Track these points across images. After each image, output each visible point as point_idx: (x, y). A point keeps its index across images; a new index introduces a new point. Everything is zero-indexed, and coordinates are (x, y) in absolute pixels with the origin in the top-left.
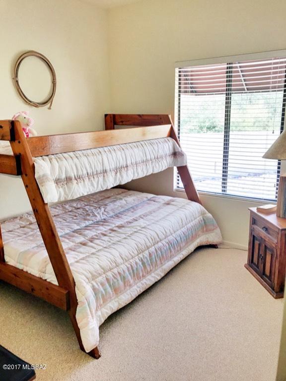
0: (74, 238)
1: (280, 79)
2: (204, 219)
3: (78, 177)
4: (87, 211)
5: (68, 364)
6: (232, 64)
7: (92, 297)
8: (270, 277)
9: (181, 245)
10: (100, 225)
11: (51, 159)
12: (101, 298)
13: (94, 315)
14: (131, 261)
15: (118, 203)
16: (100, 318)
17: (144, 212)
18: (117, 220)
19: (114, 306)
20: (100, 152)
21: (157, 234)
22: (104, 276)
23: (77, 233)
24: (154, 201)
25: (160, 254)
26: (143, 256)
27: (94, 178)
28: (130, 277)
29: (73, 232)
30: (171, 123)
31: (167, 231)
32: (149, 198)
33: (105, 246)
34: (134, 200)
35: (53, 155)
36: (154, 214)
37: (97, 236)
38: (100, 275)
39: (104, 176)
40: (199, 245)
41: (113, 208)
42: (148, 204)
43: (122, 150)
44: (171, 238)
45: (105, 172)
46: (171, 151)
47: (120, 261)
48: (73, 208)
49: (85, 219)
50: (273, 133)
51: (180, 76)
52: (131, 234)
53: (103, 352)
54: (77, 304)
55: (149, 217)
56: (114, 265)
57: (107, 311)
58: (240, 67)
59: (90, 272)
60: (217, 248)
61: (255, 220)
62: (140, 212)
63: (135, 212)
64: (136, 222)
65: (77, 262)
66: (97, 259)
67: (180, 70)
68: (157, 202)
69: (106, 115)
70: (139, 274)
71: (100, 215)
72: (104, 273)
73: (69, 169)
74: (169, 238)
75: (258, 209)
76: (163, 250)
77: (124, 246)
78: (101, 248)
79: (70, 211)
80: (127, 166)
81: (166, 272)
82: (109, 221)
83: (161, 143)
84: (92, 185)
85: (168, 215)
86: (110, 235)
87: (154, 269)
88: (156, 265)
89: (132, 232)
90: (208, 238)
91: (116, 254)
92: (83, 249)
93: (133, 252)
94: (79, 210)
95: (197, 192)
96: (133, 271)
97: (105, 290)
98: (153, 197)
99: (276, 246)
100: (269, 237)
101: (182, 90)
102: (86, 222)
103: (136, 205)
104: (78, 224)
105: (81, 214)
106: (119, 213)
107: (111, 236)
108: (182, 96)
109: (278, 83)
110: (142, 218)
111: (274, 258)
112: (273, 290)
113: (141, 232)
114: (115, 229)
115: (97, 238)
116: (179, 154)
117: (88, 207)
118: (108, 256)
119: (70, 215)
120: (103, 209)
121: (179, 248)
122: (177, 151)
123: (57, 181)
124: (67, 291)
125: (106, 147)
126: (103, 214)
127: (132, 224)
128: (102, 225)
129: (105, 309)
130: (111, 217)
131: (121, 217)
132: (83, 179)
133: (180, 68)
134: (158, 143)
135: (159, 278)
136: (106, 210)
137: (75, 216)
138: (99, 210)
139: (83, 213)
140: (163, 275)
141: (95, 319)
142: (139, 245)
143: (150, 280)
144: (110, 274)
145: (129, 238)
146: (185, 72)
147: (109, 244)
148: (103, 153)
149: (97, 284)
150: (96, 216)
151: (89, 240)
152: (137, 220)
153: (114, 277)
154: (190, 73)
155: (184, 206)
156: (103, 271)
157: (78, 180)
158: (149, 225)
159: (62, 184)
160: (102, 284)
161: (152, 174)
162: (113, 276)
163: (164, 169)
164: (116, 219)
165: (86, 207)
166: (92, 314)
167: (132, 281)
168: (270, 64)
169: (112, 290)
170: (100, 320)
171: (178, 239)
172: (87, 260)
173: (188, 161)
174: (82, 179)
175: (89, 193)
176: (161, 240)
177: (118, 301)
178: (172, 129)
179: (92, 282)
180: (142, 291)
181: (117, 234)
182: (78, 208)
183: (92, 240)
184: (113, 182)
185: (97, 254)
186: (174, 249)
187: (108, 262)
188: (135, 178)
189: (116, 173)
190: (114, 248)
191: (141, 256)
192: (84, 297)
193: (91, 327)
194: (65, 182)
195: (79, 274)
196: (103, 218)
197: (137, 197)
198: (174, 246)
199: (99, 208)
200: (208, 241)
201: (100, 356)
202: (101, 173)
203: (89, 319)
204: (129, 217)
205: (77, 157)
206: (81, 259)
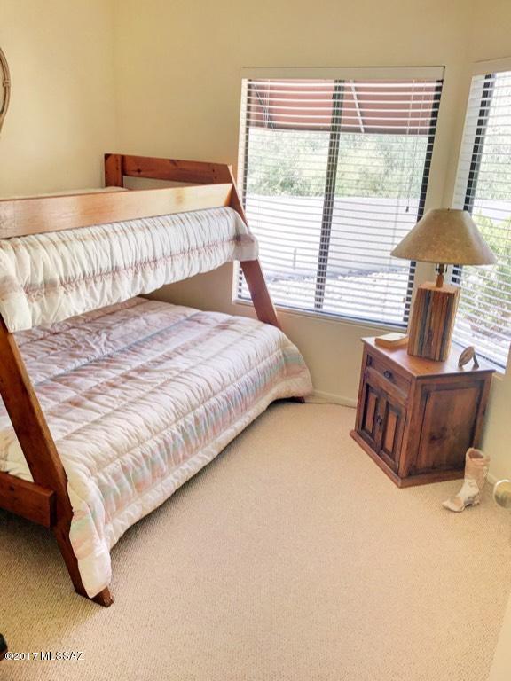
0: (55, 392)
1: (425, 119)
2: (284, 355)
3: (66, 280)
4: (75, 339)
5: (55, 620)
6: (344, 82)
7: (99, 500)
8: (392, 455)
9: (248, 401)
10: (102, 366)
11: (16, 246)
12: (114, 501)
13: (102, 532)
14: (165, 432)
15: (132, 325)
16: (111, 536)
17: (182, 343)
18: (135, 357)
19: (134, 513)
20: (107, 233)
21: (208, 383)
22: (118, 461)
23: (60, 382)
24: (199, 322)
25: (214, 419)
26: (185, 423)
27: (95, 282)
28: (162, 461)
29: (53, 380)
30: (231, 182)
31: (224, 376)
32: (189, 316)
33: (116, 407)
34: (161, 319)
35: (19, 237)
36: (200, 347)
37: (100, 388)
38: (111, 460)
39: (114, 279)
40: (275, 399)
41: (124, 333)
42: (188, 327)
43: (146, 230)
44: (231, 389)
45: (115, 270)
46: (232, 232)
47: (145, 433)
48: (47, 334)
49: (73, 356)
50: (407, 210)
51: (249, 94)
52: (163, 385)
53: (116, 595)
54: (72, 514)
55: (192, 352)
56: (136, 441)
57: (123, 523)
58: (357, 89)
59: (93, 457)
60: (304, 402)
61: (371, 358)
62: (175, 342)
63: (166, 342)
64: (169, 362)
65: (68, 438)
66: (104, 432)
67: (250, 83)
68: (203, 323)
69: (107, 156)
70: (178, 454)
71: (100, 347)
72: (118, 457)
73: (50, 265)
74: (228, 389)
75: (376, 340)
76: (218, 411)
77: (151, 406)
78: (110, 410)
79: (41, 339)
80: (155, 261)
81: (222, 448)
82: (120, 359)
83: (215, 217)
84: (93, 295)
85: (226, 349)
86: (124, 386)
87: (203, 444)
88: (207, 436)
89: (163, 381)
90: (289, 387)
91: (138, 421)
92: (74, 413)
93: (167, 417)
94: (58, 337)
95: (274, 307)
96: (168, 450)
97: (120, 486)
98: (196, 315)
99: (406, 404)
100: (394, 389)
101: (252, 120)
102: (76, 360)
103: (166, 330)
104: (61, 365)
105: (63, 346)
106: (136, 344)
107: (127, 389)
108: (252, 130)
109: (421, 125)
110: (180, 354)
111: (402, 424)
112: (397, 474)
113: (180, 379)
114: (132, 374)
115: (99, 391)
116: (246, 239)
117: (75, 330)
118: (123, 425)
119: (42, 346)
120: (104, 336)
121: (243, 406)
122: (241, 232)
123: (29, 289)
124: (52, 492)
125: (116, 222)
126: (105, 344)
127: (163, 366)
128: (107, 367)
129: (119, 518)
130: (122, 351)
131: (140, 352)
132: (76, 285)
133: (250, 80)
134: (210, 218)
135: (210, 459)
136: (111, 338)
137: (53, 349)
138: (97, 338)
139: (67, 343)
140: (216, 453)
141: (104, 539)
142: (179, 405)
143: (195, 463)
144: (128, 458)
145: (159, 391)
146: (259, 87)
147: (124, 402)
148: (111, 235)
149: (107, 477)
150: (93, 349)
151: (86, 396)
152: (170, 358)
153: (136, 464)
154: (268, 91)
155: (252, 332)
156: (116, 453)
157: (68, 286)
158: (193, 367)
159: (38, 295)
160: (115, 477)
161: (198, 274)
162: (134, 461)
163: (219, 265)
164: (130, 356)
165: (71, 331)
166: (99, 532)
167: (165, 468)
168: (409, 90)
169: (131, 485)
170: (112, 539)
171: (243, 390)
172: (86, 435)
173: (260, 251)
174: (74, 285)
175: (87, 310)
176: (214, 394)
177: (141, 504)
178: (233, 192)
179: (98, 474)
180: (182, 483)
181: (135, 385)
182: (56, 334)
183: (90, 395)
184: (130, 290)
185: (104, 422)
186: (236, 406)
187: (125, 437)
188: (168, 282)
189: (136, 273)
190: (134, 412)
191: (181, 423)
192: (84, 502)
193: (97, 555)
194: (43, 291)
195: (75, 461)
196: (106, 353)
197: (167, 314)
198: (237, 403)
199: (97, 333)
200: (289, 392)
201: (112, 602)
202: (108, 273)
203: (94, 541)
204: (154, 352)
205: (64, 242)
206: (74, 433)
